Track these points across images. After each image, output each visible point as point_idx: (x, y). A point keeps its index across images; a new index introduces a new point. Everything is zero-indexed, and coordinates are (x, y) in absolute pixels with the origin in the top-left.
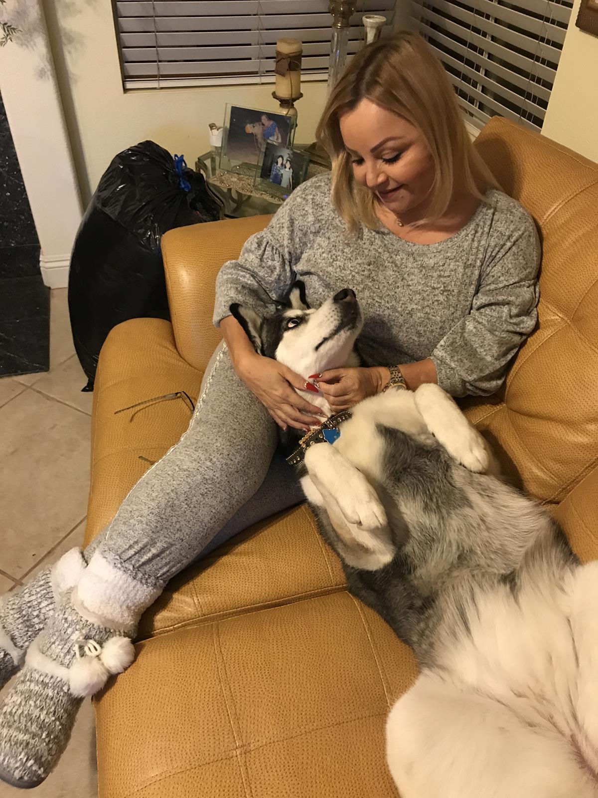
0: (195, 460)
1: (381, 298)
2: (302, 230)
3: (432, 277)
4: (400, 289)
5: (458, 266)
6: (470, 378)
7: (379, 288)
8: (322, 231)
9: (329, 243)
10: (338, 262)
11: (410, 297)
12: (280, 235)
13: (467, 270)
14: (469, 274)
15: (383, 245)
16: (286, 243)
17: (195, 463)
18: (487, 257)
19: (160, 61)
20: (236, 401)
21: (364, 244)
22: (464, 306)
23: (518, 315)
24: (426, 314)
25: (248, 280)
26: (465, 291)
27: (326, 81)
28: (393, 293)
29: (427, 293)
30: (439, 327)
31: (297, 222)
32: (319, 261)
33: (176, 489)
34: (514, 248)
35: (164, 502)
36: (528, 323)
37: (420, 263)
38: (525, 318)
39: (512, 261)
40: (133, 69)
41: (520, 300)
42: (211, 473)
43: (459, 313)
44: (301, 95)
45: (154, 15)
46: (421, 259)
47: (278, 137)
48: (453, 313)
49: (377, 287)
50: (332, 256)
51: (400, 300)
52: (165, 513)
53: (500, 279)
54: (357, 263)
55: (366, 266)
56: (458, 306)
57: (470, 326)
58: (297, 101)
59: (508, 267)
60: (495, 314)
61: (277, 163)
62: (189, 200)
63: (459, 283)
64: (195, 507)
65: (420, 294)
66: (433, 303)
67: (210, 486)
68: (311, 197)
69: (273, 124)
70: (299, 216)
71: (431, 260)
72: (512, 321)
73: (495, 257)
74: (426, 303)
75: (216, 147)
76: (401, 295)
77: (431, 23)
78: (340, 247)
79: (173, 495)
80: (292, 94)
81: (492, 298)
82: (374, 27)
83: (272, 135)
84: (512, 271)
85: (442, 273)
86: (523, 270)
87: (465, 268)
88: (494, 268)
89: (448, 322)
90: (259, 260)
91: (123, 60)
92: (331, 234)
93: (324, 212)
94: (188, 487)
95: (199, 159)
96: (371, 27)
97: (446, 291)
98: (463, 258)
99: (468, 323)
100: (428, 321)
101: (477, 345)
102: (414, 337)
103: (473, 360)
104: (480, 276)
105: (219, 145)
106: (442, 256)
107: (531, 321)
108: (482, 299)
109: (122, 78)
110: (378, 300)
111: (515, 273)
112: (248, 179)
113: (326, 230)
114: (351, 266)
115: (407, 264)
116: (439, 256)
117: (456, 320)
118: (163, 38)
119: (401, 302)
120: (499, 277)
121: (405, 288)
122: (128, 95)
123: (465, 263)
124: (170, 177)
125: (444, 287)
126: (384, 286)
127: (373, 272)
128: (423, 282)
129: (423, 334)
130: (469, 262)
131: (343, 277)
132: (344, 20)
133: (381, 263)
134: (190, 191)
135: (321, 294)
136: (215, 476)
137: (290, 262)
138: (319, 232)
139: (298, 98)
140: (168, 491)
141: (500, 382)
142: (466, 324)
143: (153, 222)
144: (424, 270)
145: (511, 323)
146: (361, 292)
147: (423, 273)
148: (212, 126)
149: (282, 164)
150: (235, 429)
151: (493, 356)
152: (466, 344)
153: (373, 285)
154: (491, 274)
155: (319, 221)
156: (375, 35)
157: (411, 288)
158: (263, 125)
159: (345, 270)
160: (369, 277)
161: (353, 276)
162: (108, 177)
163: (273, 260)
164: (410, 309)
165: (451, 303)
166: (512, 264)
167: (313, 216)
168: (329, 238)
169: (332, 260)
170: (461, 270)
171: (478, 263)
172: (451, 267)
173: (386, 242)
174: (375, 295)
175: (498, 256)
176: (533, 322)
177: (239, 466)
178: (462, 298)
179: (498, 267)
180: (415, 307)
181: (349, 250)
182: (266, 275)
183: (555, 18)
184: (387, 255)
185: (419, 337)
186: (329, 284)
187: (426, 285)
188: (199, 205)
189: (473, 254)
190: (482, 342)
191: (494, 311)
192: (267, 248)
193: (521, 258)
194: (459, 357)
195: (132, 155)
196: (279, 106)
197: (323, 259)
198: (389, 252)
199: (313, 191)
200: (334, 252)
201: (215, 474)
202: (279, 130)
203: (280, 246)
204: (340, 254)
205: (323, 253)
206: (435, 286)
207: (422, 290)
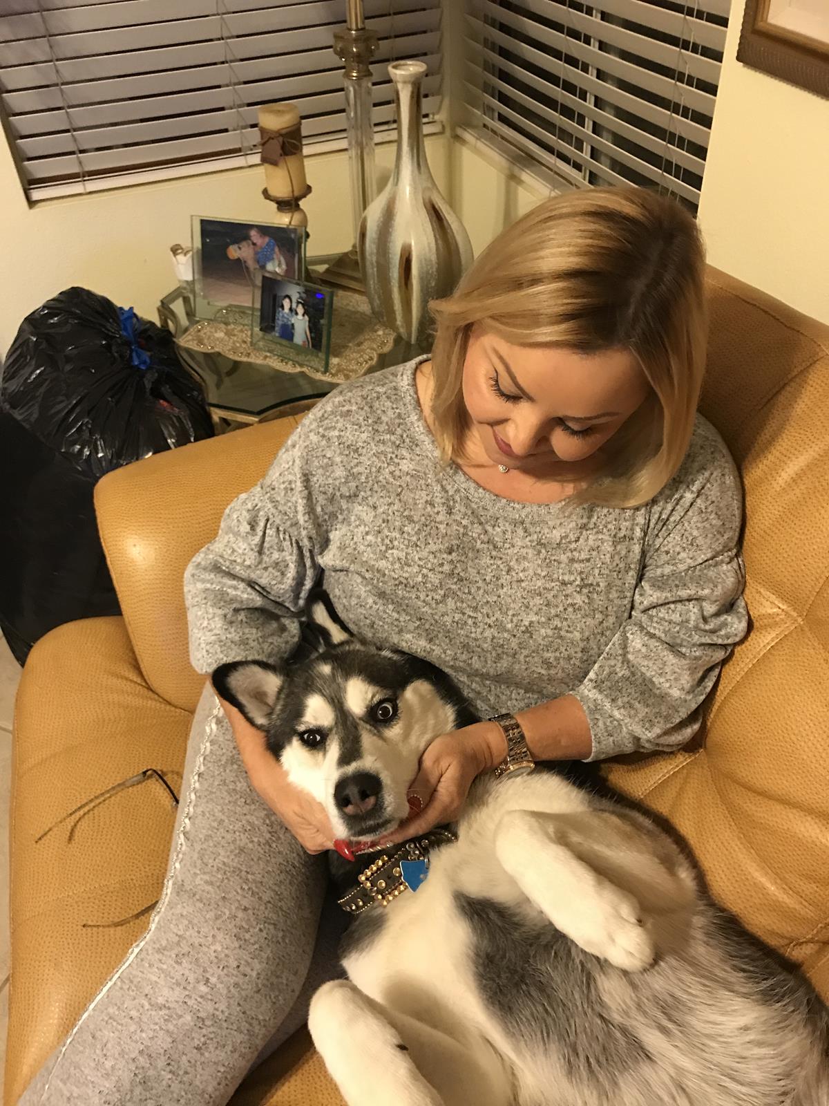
0: (178, 984)
1: (475, 609)
2: (325, 493)
3: (559, 563)
4: (505, 589)
5: (602, 541)
6: (649, 735)
7: (469, 593)
8: (362, 493)
9: (375, 517)
10: (395, 551)
11: (525, 601)
12: (290, 504)
13: (619, 547)
14: (623, 553)
15: (469, 512)
16: (301, 518)
17: (178, 990)
18: (653, 521)
19: (82, 152)
20: (243, 840)
21: (438, 513)
22: (620, 607)
23: (717, 614)
24: (555, 629)
25: (243, 592)
26: (619, 583)
27: (346, 150)
28: (495, 598)
29: (552, 593)
30: (579, 649)
31: (315, 479)
32: (362, 547)
33: (147, 1047)
34: (699, 501)
35: (126, 1077)
36: (737, 625)
37: (535, 537)
38: (729, 618)
39: (699, 525)
40: (39, 169)
41: (719, 591)
42: (209, 1007)
43: (612, 620)
44: (309, 189)
45: (59, 81)
46: (538, 529)
47: (280, 261)
48: (602, 622)
49: (467, 591)
50: (383, 540)
51: (507, 609)
52: (131, 1097)
53: (680, 557)
54: (429, 552)
55: (445, 556)
56: (610, 608)
57: (636, 642)
58: (303, 200)
59: (691, 534)
60: (676, 617)
61: (282, 307)
62: (148, 385)
63: (607, 572)
64: (186, 1073)
65: (540, 594)
66: (565, 609)
67: (212, 1029)
68: (336, 433)
69: (270, 242)
70: (318, 468)
71: (554, 531)
72: (707, 627)
73: (668, 519)
74: (553, 611)
75: (187, 282)
76: (509, 600)
77: (501, 48)
78: (397, 523)
79: (142, 1061)
80: (293, 191)
81: (669, 595)
82: (409, 82)
83: (270, 259)
84: (700, 541)
85: (576, 554)
86: (718, 536)
87: (615, 544)
88: (668, 539)
89: (595, 638)
90: (257, 554)
91: (20, 158)
92: (378, 499)
93: (362, 458)
94: (170, 1040)
95: (162, 301)
96: (405, 82)
97: (586, 586)
98: (609, 526)
99: (631, 637)
100: (559, 641)
101: (653, 673)
102: (539, 670)
103: (650, 702)
104: (643, 553)
105: (190, 278)
106: (574, 523)
107: (740, 622)
108: (650, 595)
109: (23, 186)
110: (472, 614)
111: (705, 543)
112: (242, 331)
113: (369, 493)
114: (420, 559)
115: (515, 541)
116: (569, 524)
117: (608, 633)
118: (81, 116)
119: (510, 613)
120: (679, 553)
121: (514, 585)
122: (38, 209)
123: (615, 536)
124: (114, 349)
125: (582, 580)
126: (479, 588)
127: (458, 565)
128: (543, 574)
129: (555, 663)
130: (621, 534)
131: (407, 579)
132: (361, 66)
133: (470, 545)
134: (149, 368)
135: (371, 607)
136: (217, 1010)
137: (311, 551)
138: (356, 496)
139: (304, 196)
140: (133, 1056)
141: (696, 727)
142: (627, 638)
143: (91, 433)
144: (543, 551)
145: (706, 631)
146: (441, 602)
147: (542, 556)
148: (175, 250)
149: (291, 309)
150: (246, 909)
151: (683, 689)
152: (633, 674)
153: (460, 589)
154: (663, 549)
155: (355, 476)
156: (412, 93)
157: (523, 584)
158: (254, 244)
159: (410, 566)
160: (451, 574)
161: (424, 576)
162: (15, 356)
163: (281, 550)
164: (527, 624)
165: (596, 606)
166: (698, 529)
167: (343, 468)
168: (375, 508)
169: (384, 548)
170: (607, 547)
171: (638, 533)
172: (591, 542)
173: (474, 506)
174: (465, 605)
175: (672, 519)
176: (744, 625)
177: (259, 981)
178: (613, 595)
179: (675, 537)
180: (535, 618)
181: (413, 529)
182: (274, 582)
183: (698, 42)
184: (477, 529)
185: (549, 668)
186: (384, 592)
187: (549, 577)
188: (166, 389)
189: (627, 518)
190: (660, 669)
191: (673, 611)
192: (267, 531)
193: (713, 516)
194: (626, 699)
195: (50, 315)
196: (276, 210)
197: (368, 546)
198: (481, 524)
199: (337, 422)
200: (386, 532)
201: (217, 1006)
202: (280, 250)
203: (292, 525)
204: (398, 536)
205: (367, 533)
206: (566, 578)
207: (545, 589)
